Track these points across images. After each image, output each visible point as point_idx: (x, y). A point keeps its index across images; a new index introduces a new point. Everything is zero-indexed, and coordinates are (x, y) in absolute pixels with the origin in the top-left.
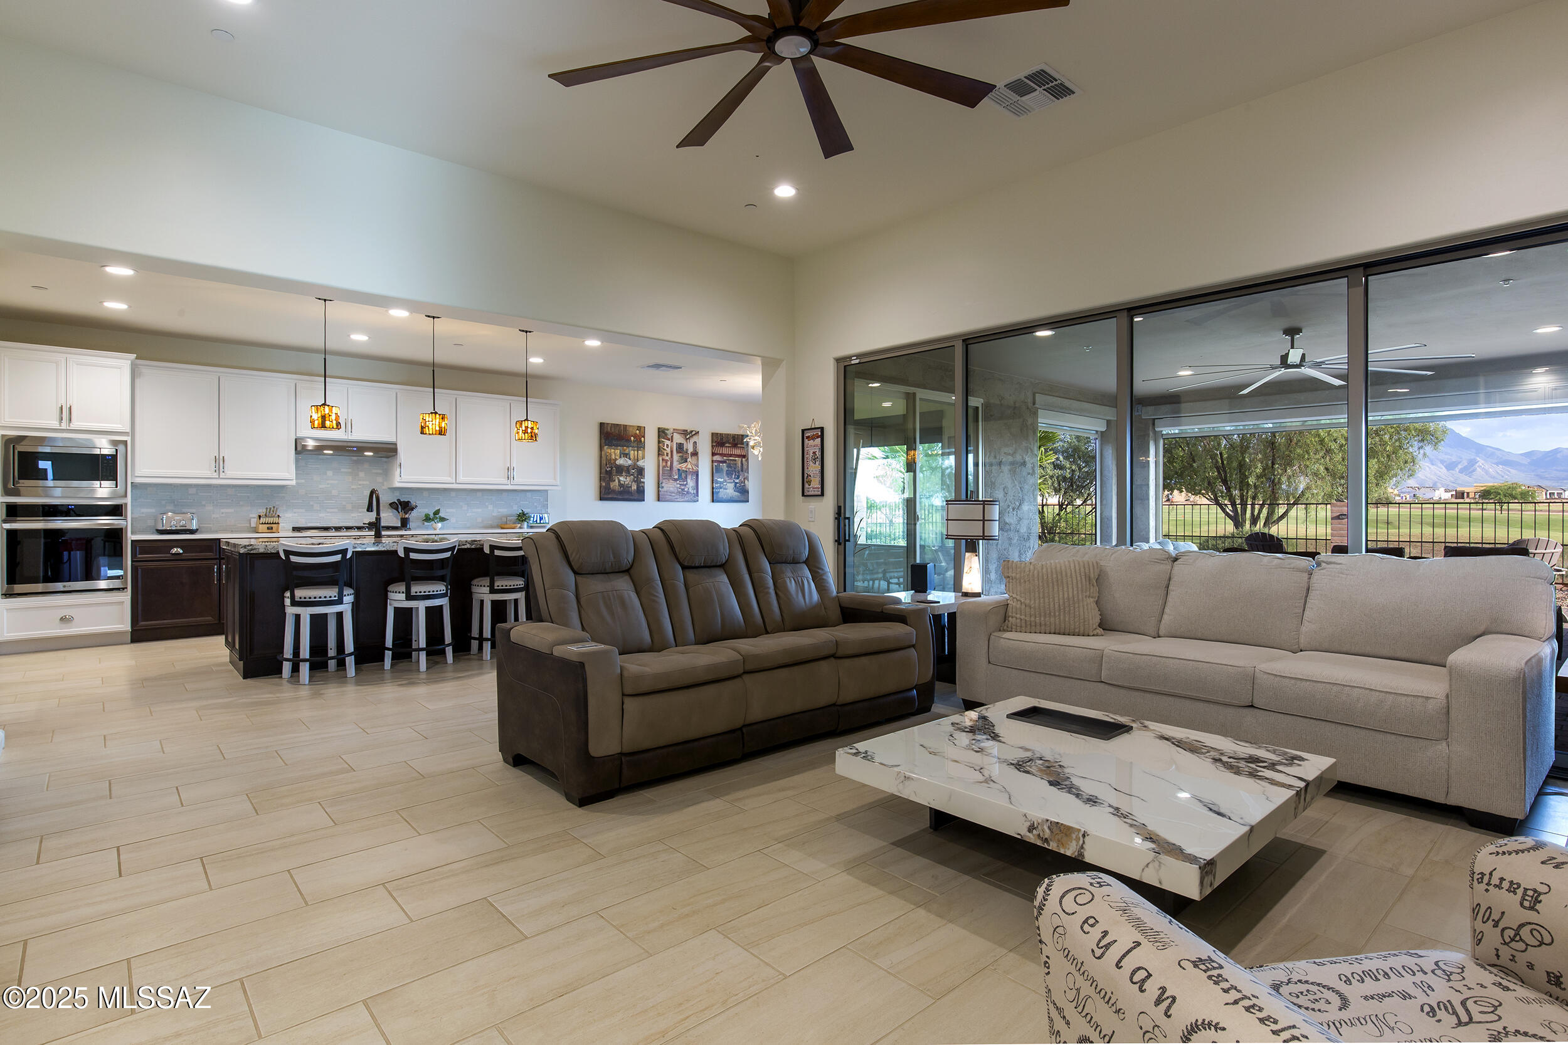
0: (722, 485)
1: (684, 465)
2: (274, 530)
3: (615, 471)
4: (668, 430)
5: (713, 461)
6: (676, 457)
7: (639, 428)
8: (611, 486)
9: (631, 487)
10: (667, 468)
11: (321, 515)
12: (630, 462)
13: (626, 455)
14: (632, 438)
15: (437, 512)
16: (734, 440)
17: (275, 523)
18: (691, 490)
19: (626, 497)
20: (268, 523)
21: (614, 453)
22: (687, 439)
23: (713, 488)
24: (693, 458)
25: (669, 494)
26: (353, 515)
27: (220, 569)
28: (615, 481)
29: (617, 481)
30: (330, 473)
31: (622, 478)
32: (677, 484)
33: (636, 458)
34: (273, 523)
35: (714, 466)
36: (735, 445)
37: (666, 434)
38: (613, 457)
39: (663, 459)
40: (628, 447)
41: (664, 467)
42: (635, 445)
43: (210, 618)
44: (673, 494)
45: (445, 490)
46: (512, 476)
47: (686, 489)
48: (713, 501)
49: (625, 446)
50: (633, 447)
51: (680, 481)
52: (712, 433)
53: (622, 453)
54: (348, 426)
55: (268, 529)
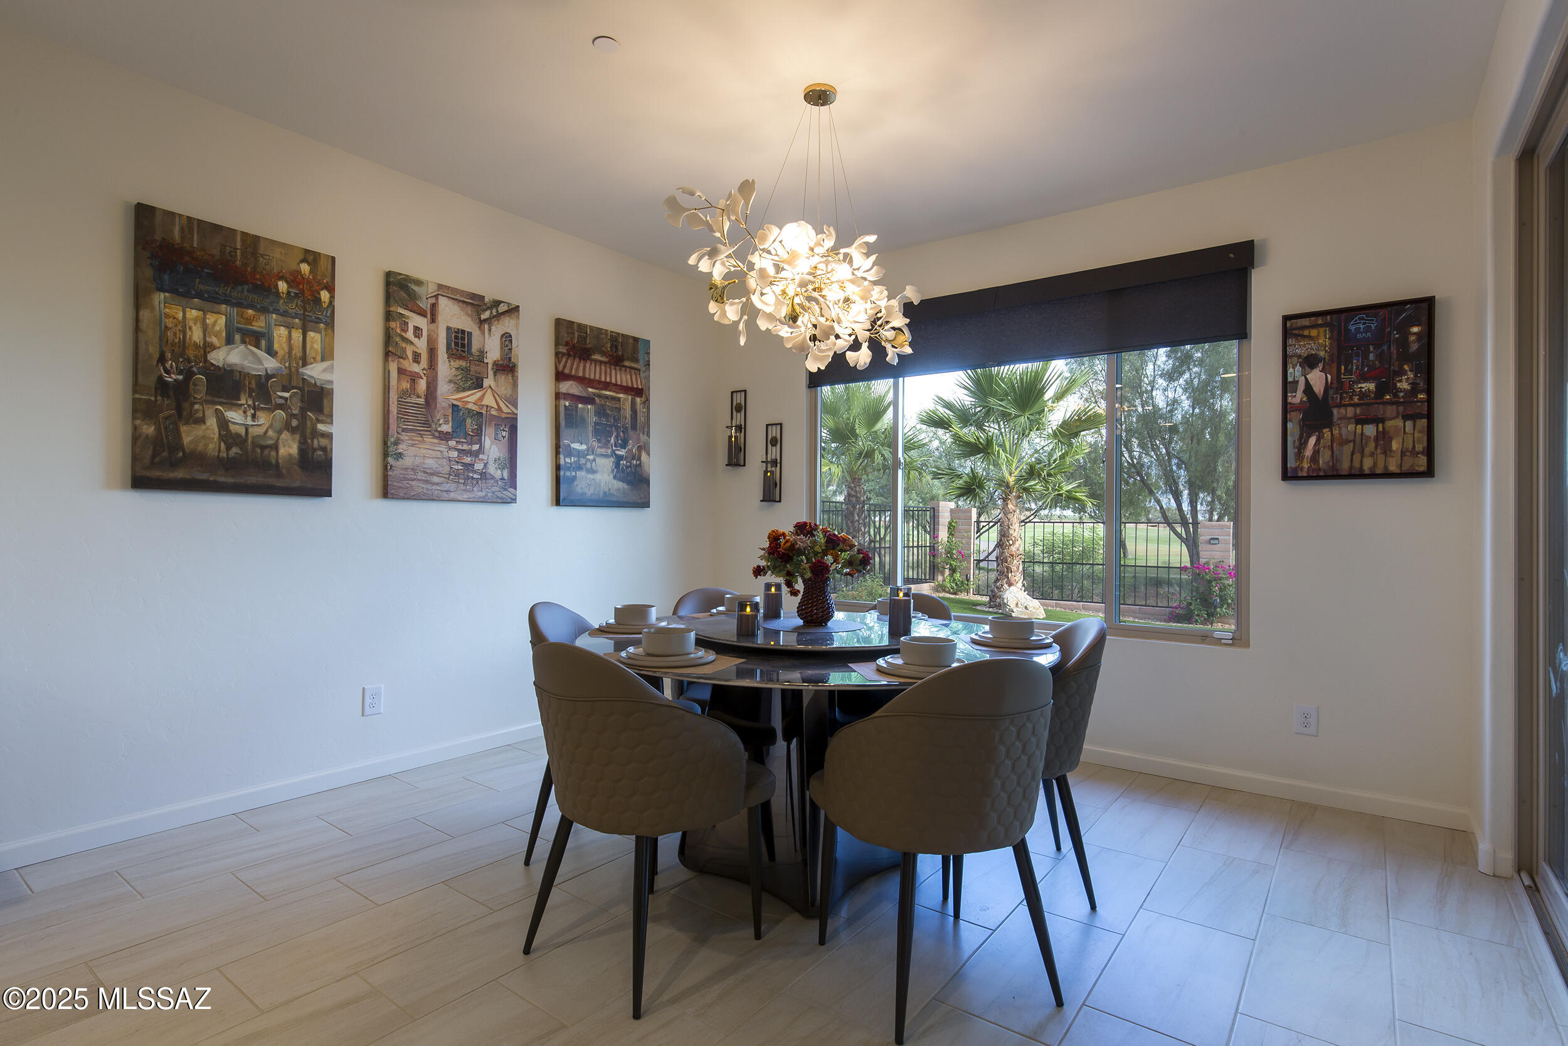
0: (583, 461)
1: (471, 398)
3: (203, 388)
4: (419, 283)
5: (558, 396)
6: (445, 368)
7: (310, 257)
8: (187, 440)
9: (275, 447)
10: (414, 400)
12: (270, 364)
13: (255, 338)
14: (282, 286)
16: (614, 346)
18: (492, 469)
19: (252, 480)
21: (200, 323)
22: (481, 322)
23: (558, 468)
24: (502, 378)
25: (421, 476)
28: (202, 421)
29: (212, 422)
31: (235, 416)
32: (450, 448)
33: (297, 351)
35: (562, 409)
36: (617, 361)
37: (413, 296)
38: (196, 335)
39: (401, 371)
40: (264, 310)
41: (403, 394)
42: (293, 307)
44: (436, 479)
47: (479, 466)
48: (558, 502)
49: (252, 307)
50: (285, 314)
51: (457, 442)
52: (556, 319)
53: (239, 330)
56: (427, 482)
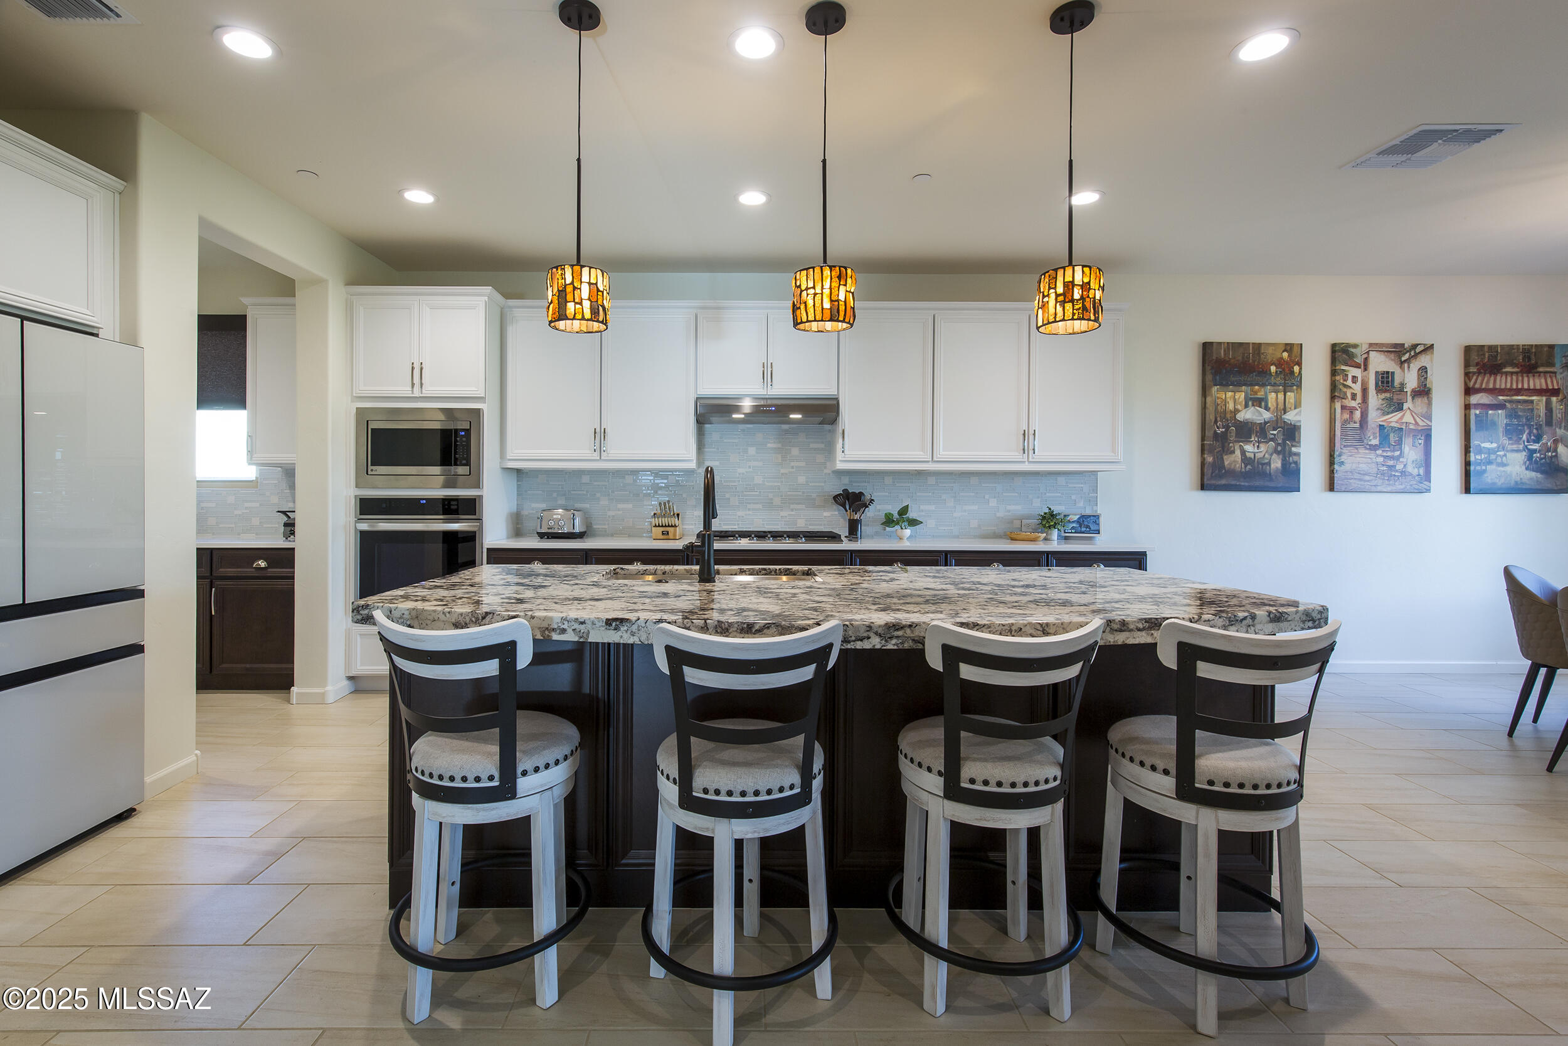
0: (1492, 457)
1: (1394, 419)
2: (671, 536)
3: (1234, 434)
4: (1355, 346)
5: (1467, 407)
6: (1374, 400)
7: (1289, 347)
8: (1226, 463)
9: (1269, 464)
10: (1352, 425)
11: (740, 513)
12: (1267, 415)
13: (1259, 402)
14: (1273, 369)
15: (904, 511)
16: (1527, 357)
17: (672, 526)
18: (1410, 469)
19: (1257, 483)
20: (662, 526)
21: (1233, 399)
22: (1402, 363)
23: (1467, 464)
24: (1419, 401)
25: (1356, 476)
26: (783, 514)
28: (1233, 452)
29: (1238, 452)
30: (752, 451)
31: (1248, 448)
32: (1377, 456)
33: (1281, 406)
34: (669, 526)
35: (1473, 418)
36: (1530, 369)
37: (1351, 356)
38: (1231, 406)
39: (1343, 408)
40: (1263, 385)
41: (1345, 422)
42: (1279, 380)
44: (1367, 478)
45: (919, 473)
46: (1031, 447)
47: (1399, 467)
48: (1467, 490)
49: (1257, 384)
50: (1275, 385)
51: (1383, 451)
52: (1466, 347)
53: (1251, 399)
54: (767, 374)
55: (663, 534)
56: (1360, 480)
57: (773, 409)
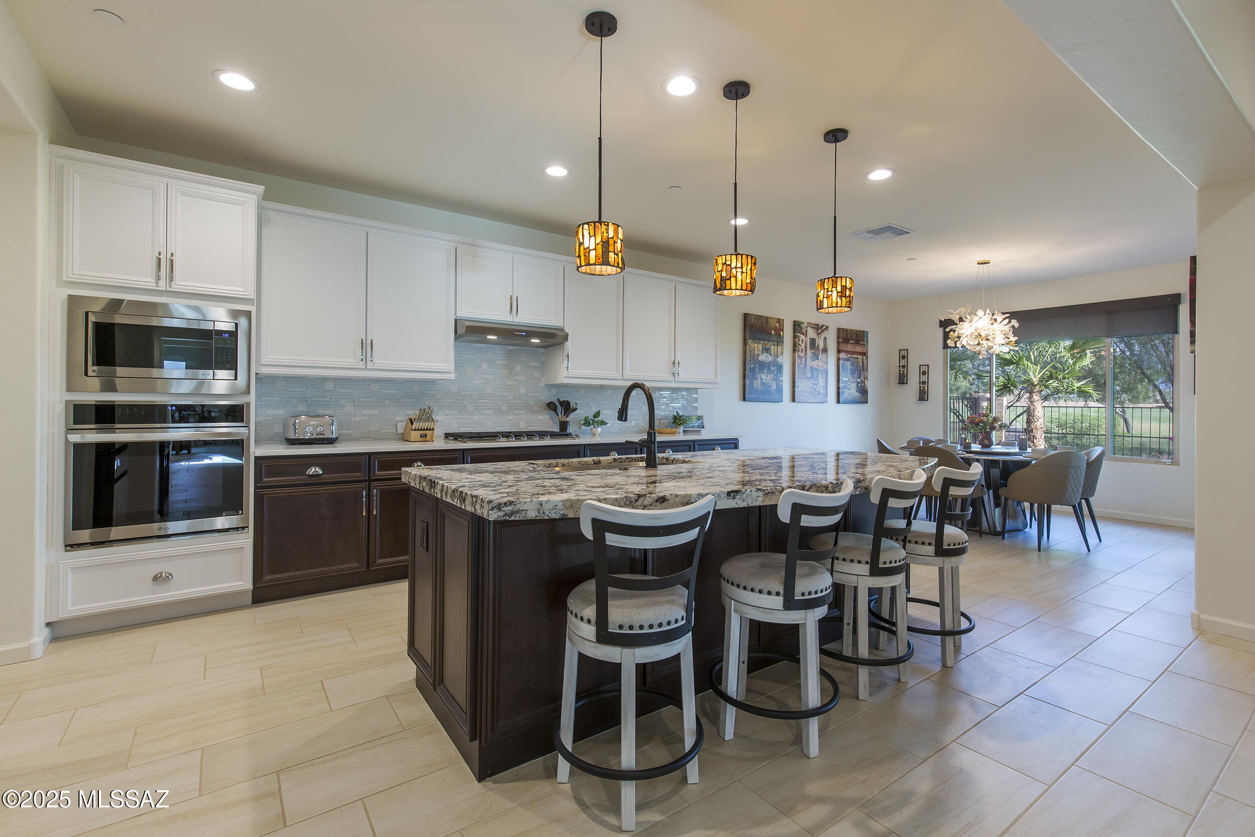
0: (847, 385)
1: (816, 362)
2: (428, 438)
3: (758, 368)
4: (803, 323)
5: (838, 359)
6: (809, 353)
7: (778, 321)
8: (755, 385)
9: (771, 386)
10: (802, 366)
11: (476, 418)
12: (771, 358)
13: (768, 351)
14: (773, 331)
15: (597, 415)
16: (857, 336)
17: (430, 429)
18: (821, 390)
19: (766, 398)
20: (421, 430)
21: (756, 347)
22: (819, 334)
23: (838, 388)
24: (824, 354)
25: (802, 394)
26: (508, 418)
27: (369, 495)
28: (757, 379)
29: (759, 379)
31: (763, 376)
32: (810, 383)
33: (776, 354)
34: (427, 429)
35: (840, 365)
36: (857, 342)
37: (801, 328)
38: (756, 352)
39: (798, 356)
40: (769, 341)
41: (798, 364)
42: (775, 339)
43: (356, 564)
44: (807, 395)
45: (602, 387)
46: (677, 373)
47: (817, 389)
48: (838, 402)
49: (766, 340)
50: (773, 341)
51: (812, 381)
52: (838, 328)
53: (764, 348)
54: (514, 305)
55: (421, 436)
56: (804, 396)
57: (524, 334)
